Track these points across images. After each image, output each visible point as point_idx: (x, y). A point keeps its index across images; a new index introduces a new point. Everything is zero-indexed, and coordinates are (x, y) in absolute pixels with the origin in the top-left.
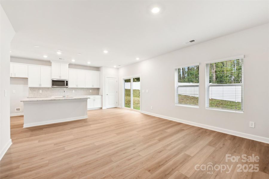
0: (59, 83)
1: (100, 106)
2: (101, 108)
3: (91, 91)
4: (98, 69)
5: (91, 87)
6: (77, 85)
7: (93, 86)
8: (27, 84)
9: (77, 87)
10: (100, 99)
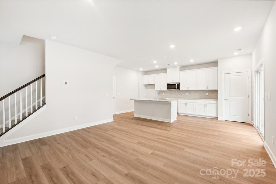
0: (173, 87)
1: (215, 116)
2: (216, 118)
3: (207, 94)
4: (215, 63)
5: (204, 89)
6: (188, 88)
7: (207, 87)
8: (155, 88)
9: (188, 90)
10: (215, 105)
